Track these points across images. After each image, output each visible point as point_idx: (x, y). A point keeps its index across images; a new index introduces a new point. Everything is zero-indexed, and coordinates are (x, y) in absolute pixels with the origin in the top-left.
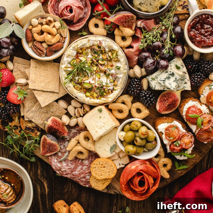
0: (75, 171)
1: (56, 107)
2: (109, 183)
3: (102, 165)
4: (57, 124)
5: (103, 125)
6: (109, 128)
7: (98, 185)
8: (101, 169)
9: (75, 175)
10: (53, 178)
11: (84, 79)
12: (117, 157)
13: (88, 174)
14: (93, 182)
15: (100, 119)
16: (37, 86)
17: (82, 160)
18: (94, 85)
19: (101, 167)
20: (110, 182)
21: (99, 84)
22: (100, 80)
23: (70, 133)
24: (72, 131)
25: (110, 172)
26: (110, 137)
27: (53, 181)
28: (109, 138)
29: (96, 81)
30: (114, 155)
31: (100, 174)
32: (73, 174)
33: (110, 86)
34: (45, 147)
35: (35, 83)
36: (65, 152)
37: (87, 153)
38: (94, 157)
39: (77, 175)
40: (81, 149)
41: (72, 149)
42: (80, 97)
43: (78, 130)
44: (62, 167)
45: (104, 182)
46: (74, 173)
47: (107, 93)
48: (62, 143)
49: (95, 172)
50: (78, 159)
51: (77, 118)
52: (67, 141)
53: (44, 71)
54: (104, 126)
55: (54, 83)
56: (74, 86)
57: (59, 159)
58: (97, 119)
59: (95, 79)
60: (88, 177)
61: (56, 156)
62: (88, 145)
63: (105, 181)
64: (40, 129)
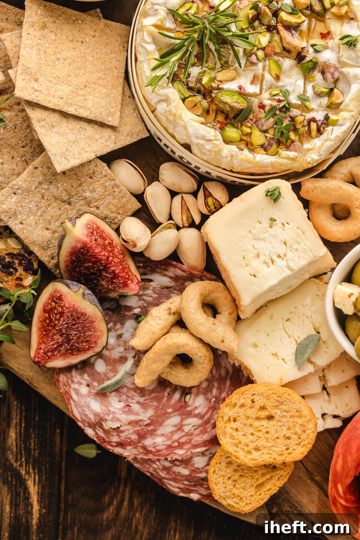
0: (152, 433)
1: (103, 181)
2: (280, 484)
3: (263, 408)
4: (104, 245)
5: (282, 250)
6: (304, 263)
7: (236, 492)
8: (256, 424)
9: (151, 452)
10: (63, 464)
11: (221, 76)
12: (315, 387)
13: (203, 449)
14: (221, 480)
15: (271, 227)
16: (46, 92)
17: (186, 391)
18: (255, 102)
19: (258, 418)
20: (286, 480)
21: (277, 98)
22: (280, 84)
23: (147, 288)
24: (151, 281)
25: (289, 438)
26: (296, 307)
27: (63, 474)
28: (291, 313)
29: (264, 87)
30: (310, 374)
31: (252, 445)
32: (144, 448)
33: (313, 110)
34: (54, 327)
35: (36, 80)
36: (123, 360)
37: (207, 361)
38: (228, 383)
39: (159, 451)
40: (186, 345)
41: (152, 342)
42: (203, 138)
43: (176, 279)
44: (109, 415)
45: (264, 479)
46: (148, 442)
47: (300, 135)
48: (111, 324)
49: (232, 437)
50: (168, 390)
51: (178, 228)
52: (130, 318)
53: (71, 45)
54: (285, 255)
55: (105, 91)
56: (183, 100)
57: (95, 384)
58: (260, 225)
59: (260, 77)
60: (199, 462)
61: (85, 372)
62: (214, 330)
63: (268, 476)
64: (36, 266)
